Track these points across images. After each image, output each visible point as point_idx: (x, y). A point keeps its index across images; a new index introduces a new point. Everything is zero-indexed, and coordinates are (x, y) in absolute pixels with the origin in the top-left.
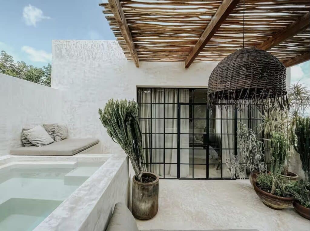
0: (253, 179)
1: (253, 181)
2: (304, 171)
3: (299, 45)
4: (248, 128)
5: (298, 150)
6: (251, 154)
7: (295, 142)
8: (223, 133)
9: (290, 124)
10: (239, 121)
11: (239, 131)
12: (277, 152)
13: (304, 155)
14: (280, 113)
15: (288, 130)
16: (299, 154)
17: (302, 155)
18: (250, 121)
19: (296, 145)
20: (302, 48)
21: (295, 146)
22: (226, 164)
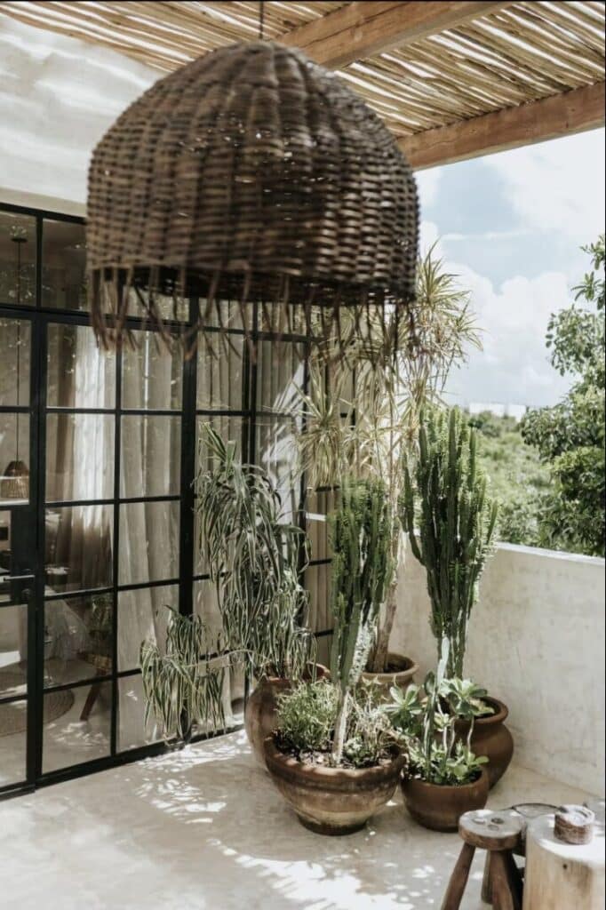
0: (260, 720)
1: (262, 732)
2: (437, 639)
3: (440, 80)
4: (244, 461)
5: (421, 553)
6: (255, 596)
7: (415, 521)
8: (123, 495)
9: (400, 440)
10: (202, 423)
11: (202, 480)
12: (355, 572)
13: (438, 570)
14: (368, 388)
15: (391, 468)
16: (424, 569)
17: (432, 571)
18: (253, 421)
19: (417, 532)
20: (449, 98)
21: (412, 538)
22: (138, 671)
